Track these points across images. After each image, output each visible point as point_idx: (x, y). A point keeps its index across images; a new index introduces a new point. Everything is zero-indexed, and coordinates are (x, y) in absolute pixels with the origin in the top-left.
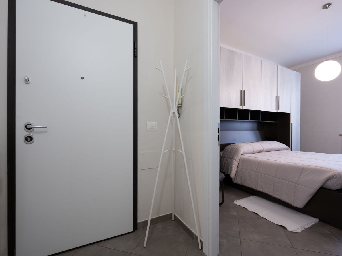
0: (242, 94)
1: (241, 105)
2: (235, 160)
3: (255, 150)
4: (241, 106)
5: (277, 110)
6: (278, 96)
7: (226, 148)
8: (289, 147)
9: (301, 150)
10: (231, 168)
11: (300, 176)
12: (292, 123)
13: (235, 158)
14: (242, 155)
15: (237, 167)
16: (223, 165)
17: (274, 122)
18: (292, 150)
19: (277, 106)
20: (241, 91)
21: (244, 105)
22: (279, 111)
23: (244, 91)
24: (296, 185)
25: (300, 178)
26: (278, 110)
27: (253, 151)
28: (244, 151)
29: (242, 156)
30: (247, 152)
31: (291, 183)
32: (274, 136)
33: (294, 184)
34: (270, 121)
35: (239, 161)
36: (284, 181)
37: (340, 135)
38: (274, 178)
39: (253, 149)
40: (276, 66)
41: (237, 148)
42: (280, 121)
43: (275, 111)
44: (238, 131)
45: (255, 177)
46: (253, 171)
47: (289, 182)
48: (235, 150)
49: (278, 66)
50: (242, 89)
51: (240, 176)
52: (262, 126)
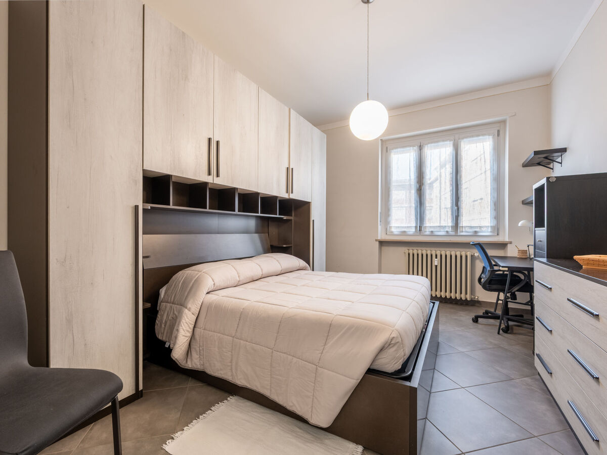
0: (214, 147)
1: (209, 174)
2: (189, 310)
3: (242, 278)
4: (211, 177)
5: (289, 195)
6: (291, 167)
7: (174, 277)
8: (309, 264)
9: (327, 270)
10: (176, 332)
11: (325, 344)
12: (313, 221)
13: (189, 305)
14: (208, 293)
15: (194, 327)
16: (164, 322)
18: (313, 270)
19: (289, 187)
20: (210, 140)
21: (218, 176)
22: (293, 196)
23: (218, 142)
24: (317, 369)
25: (324, 351)
26: (291, 194)
27: (239, 281)
28: (214, 284)
29: (209, 295)
30: (223, 285)
31: (308, 363)
32: (285, 245)
33: (313, 366)
34: (278, 216)
35: (198, 310)
36: (293, 359)
37: (376, 240)
38: (272, 352)
39: (239, 276)
40: (287, 109)
41: (197, 278)
42: (295, 216)
43: (286, 196)
44: (213, 235)
45: (232, 350)
46: (228, 336)
47: (302, 361)
48: (193, 281)
49: (290, 109)
50: (212, 137)
51: (201, 348)
52: (264, 225)
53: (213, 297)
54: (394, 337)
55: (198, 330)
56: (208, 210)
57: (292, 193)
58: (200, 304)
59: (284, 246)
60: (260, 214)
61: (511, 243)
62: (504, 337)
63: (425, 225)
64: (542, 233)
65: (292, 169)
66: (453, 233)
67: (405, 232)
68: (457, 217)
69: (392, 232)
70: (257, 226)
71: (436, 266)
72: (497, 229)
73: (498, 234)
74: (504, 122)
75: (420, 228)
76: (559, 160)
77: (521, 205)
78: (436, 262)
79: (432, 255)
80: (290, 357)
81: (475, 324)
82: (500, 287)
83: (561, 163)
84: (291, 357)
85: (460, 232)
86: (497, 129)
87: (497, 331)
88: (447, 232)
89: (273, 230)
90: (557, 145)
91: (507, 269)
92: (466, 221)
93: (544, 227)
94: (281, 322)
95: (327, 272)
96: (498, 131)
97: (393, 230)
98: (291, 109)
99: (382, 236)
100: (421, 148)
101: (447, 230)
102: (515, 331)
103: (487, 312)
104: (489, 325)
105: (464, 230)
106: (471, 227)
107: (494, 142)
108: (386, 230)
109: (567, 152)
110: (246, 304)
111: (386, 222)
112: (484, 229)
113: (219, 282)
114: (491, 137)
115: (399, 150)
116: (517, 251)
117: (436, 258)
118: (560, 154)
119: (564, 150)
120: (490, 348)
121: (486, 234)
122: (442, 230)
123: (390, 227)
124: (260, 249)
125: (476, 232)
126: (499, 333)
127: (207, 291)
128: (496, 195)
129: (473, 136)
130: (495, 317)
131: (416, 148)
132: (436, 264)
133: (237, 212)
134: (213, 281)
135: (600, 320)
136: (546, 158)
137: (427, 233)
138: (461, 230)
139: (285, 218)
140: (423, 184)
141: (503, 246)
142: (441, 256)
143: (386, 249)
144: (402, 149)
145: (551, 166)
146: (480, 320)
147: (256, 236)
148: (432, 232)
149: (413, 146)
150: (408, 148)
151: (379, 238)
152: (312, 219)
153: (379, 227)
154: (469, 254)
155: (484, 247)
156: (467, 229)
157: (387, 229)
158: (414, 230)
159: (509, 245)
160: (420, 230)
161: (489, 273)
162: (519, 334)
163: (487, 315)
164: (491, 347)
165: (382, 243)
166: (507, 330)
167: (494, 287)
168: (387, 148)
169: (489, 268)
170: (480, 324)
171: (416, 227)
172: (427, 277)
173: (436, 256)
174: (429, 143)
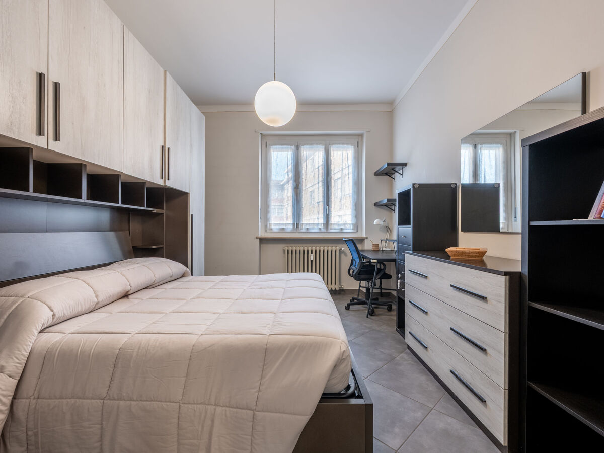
1: (40, 132)
4: (43, 139)
5: (165, 182)
6: (167, 147)
11: (262, 377)
12: (192, 215)
14: (41, 332)
15: (14, 399)
17: (154, 212)
19: (165, 172)
20: (41, 77)
21: (57, 138)
22: (169, 184)
23: (57, 86)
24: (254, 414)
25: (262, 387)
26: (167, 181)
27: (97, 303)
28: (54, 315)
30: (68, 313)
31: (240, 410)
32: (154, 245)
33: (249, 411)
34: (145, 208)
35: (21, 367)
36: (215, 409)
37: (257, 238)
38: (180, 406)
39: (97, 296)
40: (162, 71)
41: (16, 308)
42: (167, 209)
43: (160, 182)
44: (39, 235)
45: (102, 420)
46: (92, 398)
47: (231, 409)
48: (5, 317)
49: (165, 72)
50: (45, 73)
51: (30, 433)
52: (122, 218)
53: (53, 338)
54: (344, 351)
55: (22, 404)
56: (31, 193)
57: (168, 179)
58: (27, 354)
59: (154, 247)
60: (120, 205)
61: (367, 238)
62: (372, 319)
63: (302, 223)
64: (408, 230)
65: (169, 149)
66: (325, 230)
67: (283, 229)
68: (327, 216)
69: (271, 229)
70: (112, 221)
71: (312, 261)
72: (357, 227)
73: (357, 231)
74: (361, 136)
75: (297, 224)
76: (400, 172)
77: (374, 206)
78: (312, 257)
79: (308, 251)
80: (210, 408)
81: (348, 311)
82: (367, 276)
83: (402, 175)
84: (213, 407)
85: (330, 229)
86: (356, 140)
87: (366, 316)
88: (320, 229)
89: (136, 226)
90: (398, 159)
91: (376, 261)
92: (335, 220)
93: (410, 225)
94: (190, 359)
95: (206, 277)
96: (358, 142)
97: (273, 227)
98: (167, 72)
99: (262, 234)
100: (298, 148)
101: (320, 227)
102: (377, 313)
103: (353, 299)
104: (358, 310)
105: (333, 227)
106: (338, 225)
107: (355, 151)
108: (266, 228)
109: (407, 167)
110: (123, 340)
111: (266, 219)
112: (348, 227)
113: (61, 309)
114: (352, 147)
115: (278, 146)
116: (372, 245)
117: (312, 253)
118: (401, 167)
119: (405, 165)
120: (368, 332)
121: (349, 232)
122: (316, 227)
123: (270, 224)
124: (118, 252)
125: (342, 229)
126: (368, 317)
127: (39, 329)
128: (356, 197)
129: (339, 144)
130: (361, 303)
131: (293, 147)
132: (312, 259)
133: (84, 199)
134: (52, 310)
135: (488, 302)
136: (393, 169)
137: (304, 230)
138: (331, 227)
139: (154, 211)
140: (299, 183)
141: (362, 240)
142: (316, 251)
143: (265, 246)
144: (280, 147)
145: (393, 176)
146: (351, 307)
147: (112, 234)
148: (307, 229)
149: (291, 145)
150: (286, 146)
151: (259, 236)
152: (191, 214)
153: (260, 224)
154: (337, 249)
155: (356, 242)
156: (336, 227)
157: (266, 226)
158: (292, 227)
159: (366, 240)
160: (297, 227)
161: (359, 265)
162: (381, 314)
163: (353, 302)
164: (367, 330)
165: (263, 241)
166: (371, 313)
167: (363, 277)
168: (266, 143)
169: (358, 261)
170: (351, 311)
171: (294, 224)
172: (319, 274)
173: (312, 251)
174: (305, 144)
